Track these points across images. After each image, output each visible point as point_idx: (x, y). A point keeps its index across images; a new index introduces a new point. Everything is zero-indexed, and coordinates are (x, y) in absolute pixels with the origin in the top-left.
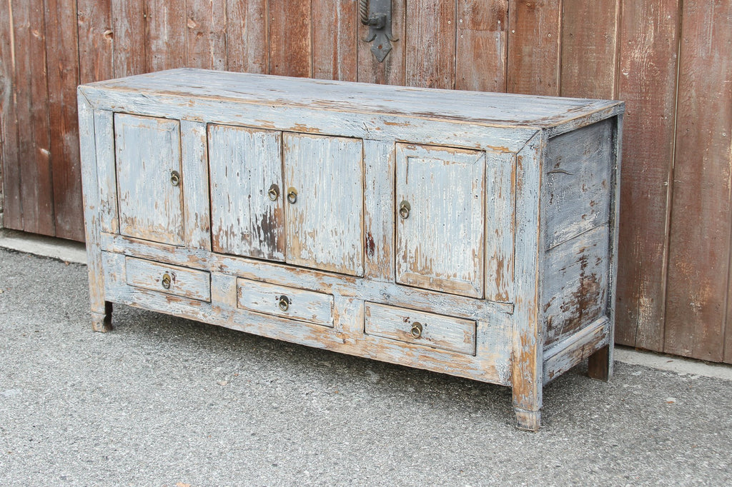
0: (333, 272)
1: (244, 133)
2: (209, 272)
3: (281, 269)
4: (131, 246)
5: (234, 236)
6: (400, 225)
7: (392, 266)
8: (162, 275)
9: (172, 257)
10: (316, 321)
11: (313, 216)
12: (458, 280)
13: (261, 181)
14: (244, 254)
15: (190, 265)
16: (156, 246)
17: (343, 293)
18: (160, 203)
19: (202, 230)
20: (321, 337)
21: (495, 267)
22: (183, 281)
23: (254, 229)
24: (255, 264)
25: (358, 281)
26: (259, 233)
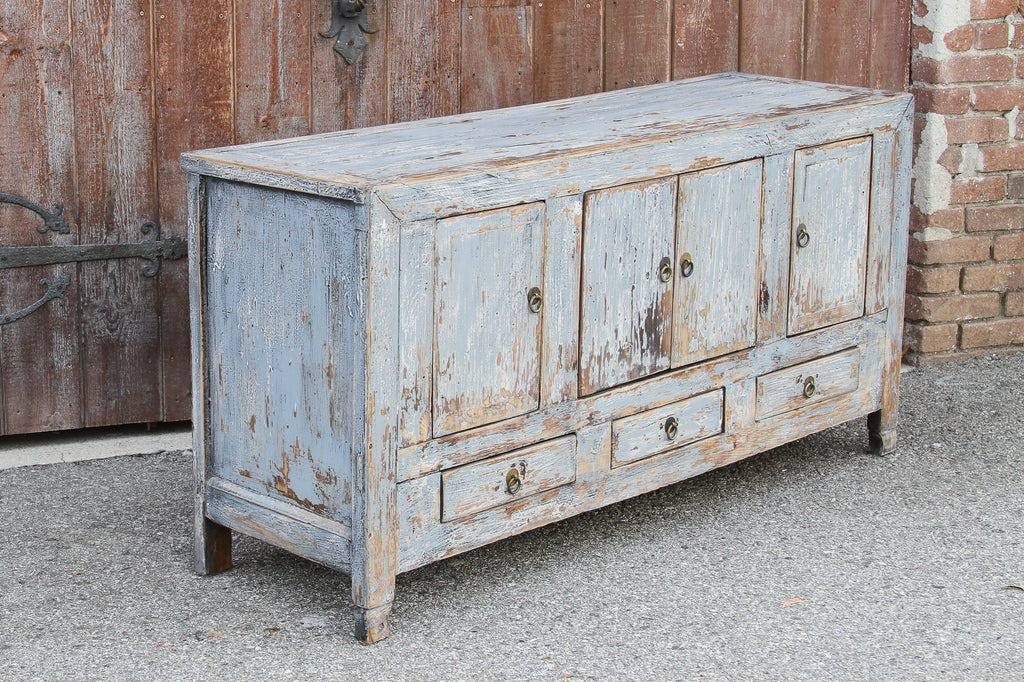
0: (724, 355)
1: (634, 191)
2: (574, 433)
3: (667, 379)
4: (452, 450)
5: (608, 360)
6: (795, 257)
7: (784, 316)
8: (505, 475)
9: (519, 437)
10: (703, 436)
11: (707, 284)
12: (845, 304)
13: (648, 260)
14: (621, 381)
15: (546, 436)
16: (493, 430)
17: (734, 379)
18: (506, 352)
19: (567, 368)
20: (711, 454)
21: (876, 271)
22: (536, 468)
23: (636, 336)
24: (635, 389)
25: (750, 353)
26: (642, 340)
